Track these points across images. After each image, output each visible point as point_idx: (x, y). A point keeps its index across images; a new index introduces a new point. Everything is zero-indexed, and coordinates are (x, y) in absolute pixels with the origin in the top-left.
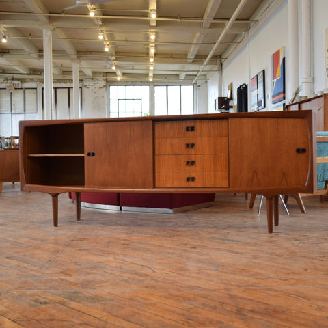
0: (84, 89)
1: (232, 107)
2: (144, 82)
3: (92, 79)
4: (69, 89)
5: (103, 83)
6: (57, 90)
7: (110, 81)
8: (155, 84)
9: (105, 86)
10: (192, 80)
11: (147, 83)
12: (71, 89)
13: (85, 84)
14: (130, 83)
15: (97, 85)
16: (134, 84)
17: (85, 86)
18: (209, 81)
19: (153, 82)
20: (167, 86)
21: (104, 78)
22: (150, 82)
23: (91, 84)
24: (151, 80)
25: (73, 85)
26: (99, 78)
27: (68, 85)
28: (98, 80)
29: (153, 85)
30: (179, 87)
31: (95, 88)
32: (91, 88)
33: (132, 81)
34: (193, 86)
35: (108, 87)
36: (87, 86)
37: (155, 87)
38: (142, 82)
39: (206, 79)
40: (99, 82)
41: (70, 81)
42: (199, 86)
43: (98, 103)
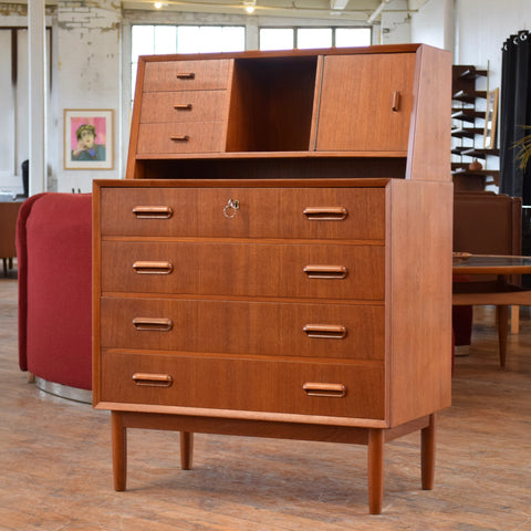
0: (58, 32)
1: (483, 95)
2: (231, 15)
3: (83, 5)
4: (15, 30)
5: (113, 17)
7: (133, 12)
8: (263, 22)
9: (117, 26)
10: (369, 12)
11: (241, 19)
12: (20, 33)
13: (62, 18)
14: (190, 17)
15: (94, 23)
16: (200, 20)
17: (62, 25)
18: (415, 16)
19: (256, 16)
20: (296, 28)
21: (117, 2)
22: (244, 16)
23: (79, 17)
24: (250, 9)
25: (28, 20)
27: (13, 20)
28: (98, 7)
29: (254, 25)
30: (330, 30)
31: (90, 29)
32: (78, 31)
33: (195, 13)
34: (368, 30)
35: (126, 28)
36: (68, 25)
37: (262, 30)
38: (224, 14)
39: (408, 10)
40: (101, 12)
41: (20, 9)
42: (388, 30)
43: (98, 75)
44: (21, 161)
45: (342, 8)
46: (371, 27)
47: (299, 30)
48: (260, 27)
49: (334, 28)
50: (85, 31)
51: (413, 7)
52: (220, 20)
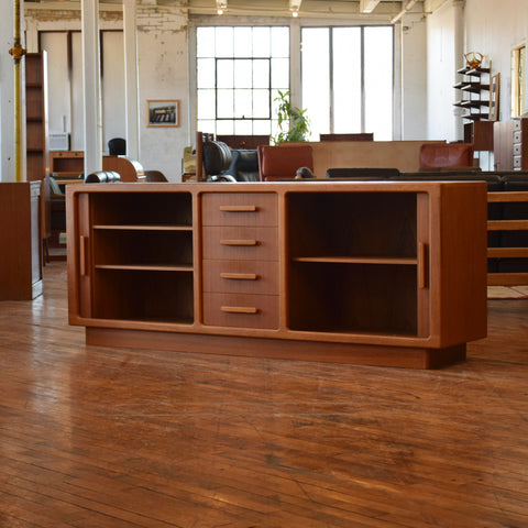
2: (278, 18)
3: (156, 11)
5: (182, 21)
6: (74, 35)
7: (197, 16)
8: (304, 23)
9: (185, 28)
10: (393, 15)
11: (286, 21)
12: (105, 34)
13: (144, 22)
14: (244, 19)
15: (166, 26)
16: (253, 22)
17: (140, 28)
18: (429, 17)
19: (299, 18)
20: (331, 27)
21: (185, 10)
22: (291, 18)
23: (154, 22)
24: (295, 15)
26: (172, 9)
28: (169, 13)
29: (297, 26)
30: (359, 29)
31: (163, 31)
32: (153, 33)
33: (248, 17)
34: (391, 28)
35: (192, 30)
36: (145, 28)
37: (303, 30)
38: (272, 17)
39: (424, 12)
40: (171, 17)
41: (105, 15)
42: (407, 28)
43: (170, 69)
44: (108, 140)
45: (369, 11)
46: (393, 25)
47: (334, 29)
48: (302, 27)
49: (362, 27)
50: (159, 33)
51: (428, 9)
52: (269, 21)
